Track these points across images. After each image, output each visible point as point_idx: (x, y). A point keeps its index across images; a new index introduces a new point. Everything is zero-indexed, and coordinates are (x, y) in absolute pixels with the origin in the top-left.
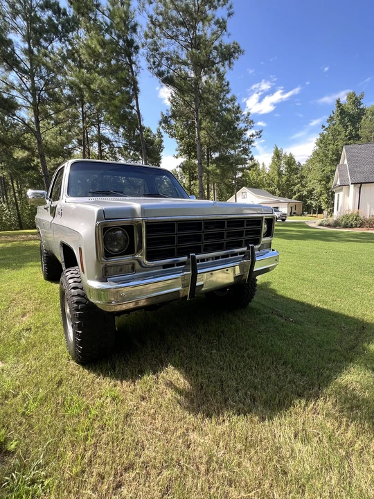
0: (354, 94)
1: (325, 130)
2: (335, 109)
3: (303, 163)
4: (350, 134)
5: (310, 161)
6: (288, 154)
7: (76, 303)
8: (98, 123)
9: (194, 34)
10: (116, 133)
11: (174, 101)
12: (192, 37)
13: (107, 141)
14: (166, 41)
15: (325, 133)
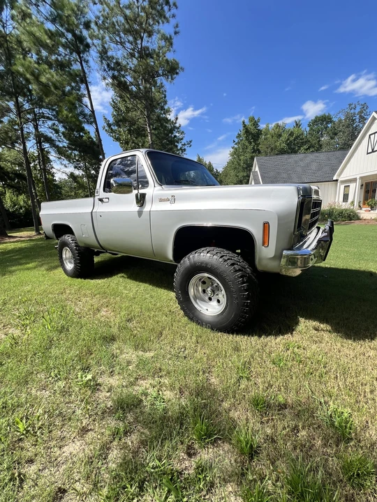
0: (253, 118)
1: (236, 144)
2: (242, 128)
3: (220, 170)
4: (253, 148)
5: (226, 168)
6: (207, 163)
7: (241, 277)
8: (35, 120)
9: (141, 44)
10: (57, 131)
11: (115, 106)
12: (140, 47)
13: (48, 140)
14: (112, 45)
15: (236, 146)
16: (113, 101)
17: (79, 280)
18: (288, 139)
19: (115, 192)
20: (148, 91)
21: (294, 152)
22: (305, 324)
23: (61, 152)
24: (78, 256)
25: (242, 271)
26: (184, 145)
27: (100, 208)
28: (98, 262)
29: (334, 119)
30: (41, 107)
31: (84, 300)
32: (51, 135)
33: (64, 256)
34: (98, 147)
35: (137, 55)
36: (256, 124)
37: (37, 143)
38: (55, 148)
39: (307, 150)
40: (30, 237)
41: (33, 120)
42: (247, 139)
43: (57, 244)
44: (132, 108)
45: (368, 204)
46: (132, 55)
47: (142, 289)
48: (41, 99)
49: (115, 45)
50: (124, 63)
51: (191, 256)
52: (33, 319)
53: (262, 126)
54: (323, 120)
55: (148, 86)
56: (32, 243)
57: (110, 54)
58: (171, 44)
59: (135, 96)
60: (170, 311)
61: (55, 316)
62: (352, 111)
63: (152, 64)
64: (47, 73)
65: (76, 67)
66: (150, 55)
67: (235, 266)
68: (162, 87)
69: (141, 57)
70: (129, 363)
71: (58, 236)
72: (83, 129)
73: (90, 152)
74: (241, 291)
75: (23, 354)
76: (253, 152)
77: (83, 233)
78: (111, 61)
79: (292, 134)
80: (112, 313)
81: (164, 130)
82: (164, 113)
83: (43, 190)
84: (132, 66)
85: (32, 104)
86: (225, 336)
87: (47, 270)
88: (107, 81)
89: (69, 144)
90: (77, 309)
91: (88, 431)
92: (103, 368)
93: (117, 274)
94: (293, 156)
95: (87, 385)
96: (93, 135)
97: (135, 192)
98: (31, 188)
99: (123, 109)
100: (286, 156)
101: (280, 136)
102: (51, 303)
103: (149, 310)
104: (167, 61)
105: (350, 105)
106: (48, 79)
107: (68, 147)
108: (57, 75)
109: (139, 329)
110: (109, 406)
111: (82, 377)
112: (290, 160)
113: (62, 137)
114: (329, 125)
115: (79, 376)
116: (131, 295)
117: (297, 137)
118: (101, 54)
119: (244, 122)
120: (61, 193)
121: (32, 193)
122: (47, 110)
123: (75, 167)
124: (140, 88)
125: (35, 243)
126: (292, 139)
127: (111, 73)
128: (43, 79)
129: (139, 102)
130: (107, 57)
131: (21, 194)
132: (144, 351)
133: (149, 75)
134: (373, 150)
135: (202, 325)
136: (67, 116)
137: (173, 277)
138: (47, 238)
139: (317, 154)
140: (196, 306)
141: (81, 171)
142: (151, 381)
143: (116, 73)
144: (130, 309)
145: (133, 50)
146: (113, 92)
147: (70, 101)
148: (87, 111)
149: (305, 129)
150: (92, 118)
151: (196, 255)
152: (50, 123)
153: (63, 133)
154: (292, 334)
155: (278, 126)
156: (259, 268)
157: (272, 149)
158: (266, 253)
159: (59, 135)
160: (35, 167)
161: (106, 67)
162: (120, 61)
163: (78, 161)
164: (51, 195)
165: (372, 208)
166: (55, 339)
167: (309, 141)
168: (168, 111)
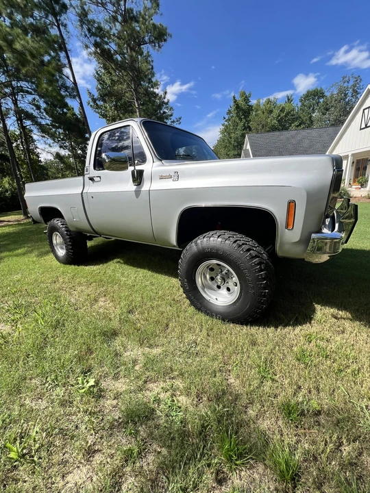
0: (244, 93)
1: (226, 121)
2: (232, 104)
7: (258, 264)
8: (13, 94)
9: (125, 5)
10: (38, 107)
11: (99, 79)
12: (123, 9)
13: (30, 117)
14: (93, 7)
15: (226, 123)
16: (97, 73)
17: (73, 266)
18: (279, 116)
19: (108, 169)
20: (134, 60)
21: (285, 128)
22: (322, 312)
23: (43, 129)
24: (70, 241)
25: (259, 257)
26: (173, 122)
27: (91, 189)
28: (92, 247)
29: (326, 94)
30: (19, 79)
31: (79, 289)
32: (32, 111)
33: (54, 242)
34: (84, 123)
35: (120, 18)
36: (246, 100)
37: (17, 120)
38: (37, 125)
39: (297, 126)
40: (18, 221)
41: (11, 94)
42: (237, 116)
43: (45, 228)
44: (118, 81)
45: (358, 181)
46: (115, 19)
47: (141, 275)
48: (18, 70)
49: (96, 7)
50: (107, 27)
51: (199, 241)
52: (24, 312)
53: (253, 102)
54: (315, 95)
55: (134, 54)
56: (21, 228)
57: (90, 17)
58: (158, 5)
59: (120, 67)
60: (174, 300)
61: (48, 309)
62: (346, 85)
63: (138, 29)
64: (21, 40)
65: (54, 31)
66: (135, 19)
67: (252, 252)
68: (149, 56)
69: (125, 21)
70: (135, 362)
71: (46, 221)
72: (66, 105)
73: (76, 130)
74: (258, 280)
75: (15, 356)
76: (244, 130)
77: (73, 216)
78: (92, 25)
79: (282, 110)
80: (111, 304)
81: (153, 105)
82: (152, 87)
83: (28, 172)
84: (116, 32)
85: (9, 76)
86: (238, 327)
87: (38, 256)
88: (89, 50)
89: (52, 121)
90: (72, 300)
91: (95, 451)
92: (106, 369)
93: (113, 259)
94: (285, 133)
95: (90, 392)
96: (77, 111)
97: (131, 168)
98: (15, 170)
99: (108, 82)
100: (277, 133)
101: (271, 112)
102: (43, 293)
103: (151, 299)
104: (154, 26)
105: (344, 78)
106: (23, 46)
107: (52, 125)
108: (33, 41)
109: (142, 322)
110: (117, 418)
111: (83, 383)
112: (282, 137)
113: (44, 114)
114: (321, 100)
115: (80, 382)
116: (130, 282)
117: (288, 113)
118: (80, 17)
119: (234, 98)
120: (47, 174)
121: (16, 175)
122: (26, 83)
123: (61, 147)
124: (125, 57)
125: (23, 227)
126: (283, 115)
127: (92, 39)
128: (17, 46)
129: (125, 74)
130: (88, 20)
131: (5, 177)
132: (151, 346)
133: (135, 42)
134: (366, 125)
135: (212, 316)
136: (47, 89)
137: (177, 263)
138: (35, 222)
139: (309, 131)
140: (204, 295)
141: (67, 150)
142: (162, 384)
143: (98, 39)
144: (131, 299)
145: (115, 12)
146: (97, 63)
147: (49, 72)
148: (69, 83)
149: (297, 104)
150: (75, 91)
151: (205, 239)
152: (30, 98)
153: (45, 109)
154: (310, 323)
155: (269, 101)
156: (280, 253)
157: (263, 127)
158: (289, 237)
159: (40, 112)
160: (17, 146)
161: (87, 33)
162: (102, 25)
163: (63, 139)
164: (37, 177)
165: (362, 186)
166: (50, 336)
167: (300, 117)
168: (156, 85)
